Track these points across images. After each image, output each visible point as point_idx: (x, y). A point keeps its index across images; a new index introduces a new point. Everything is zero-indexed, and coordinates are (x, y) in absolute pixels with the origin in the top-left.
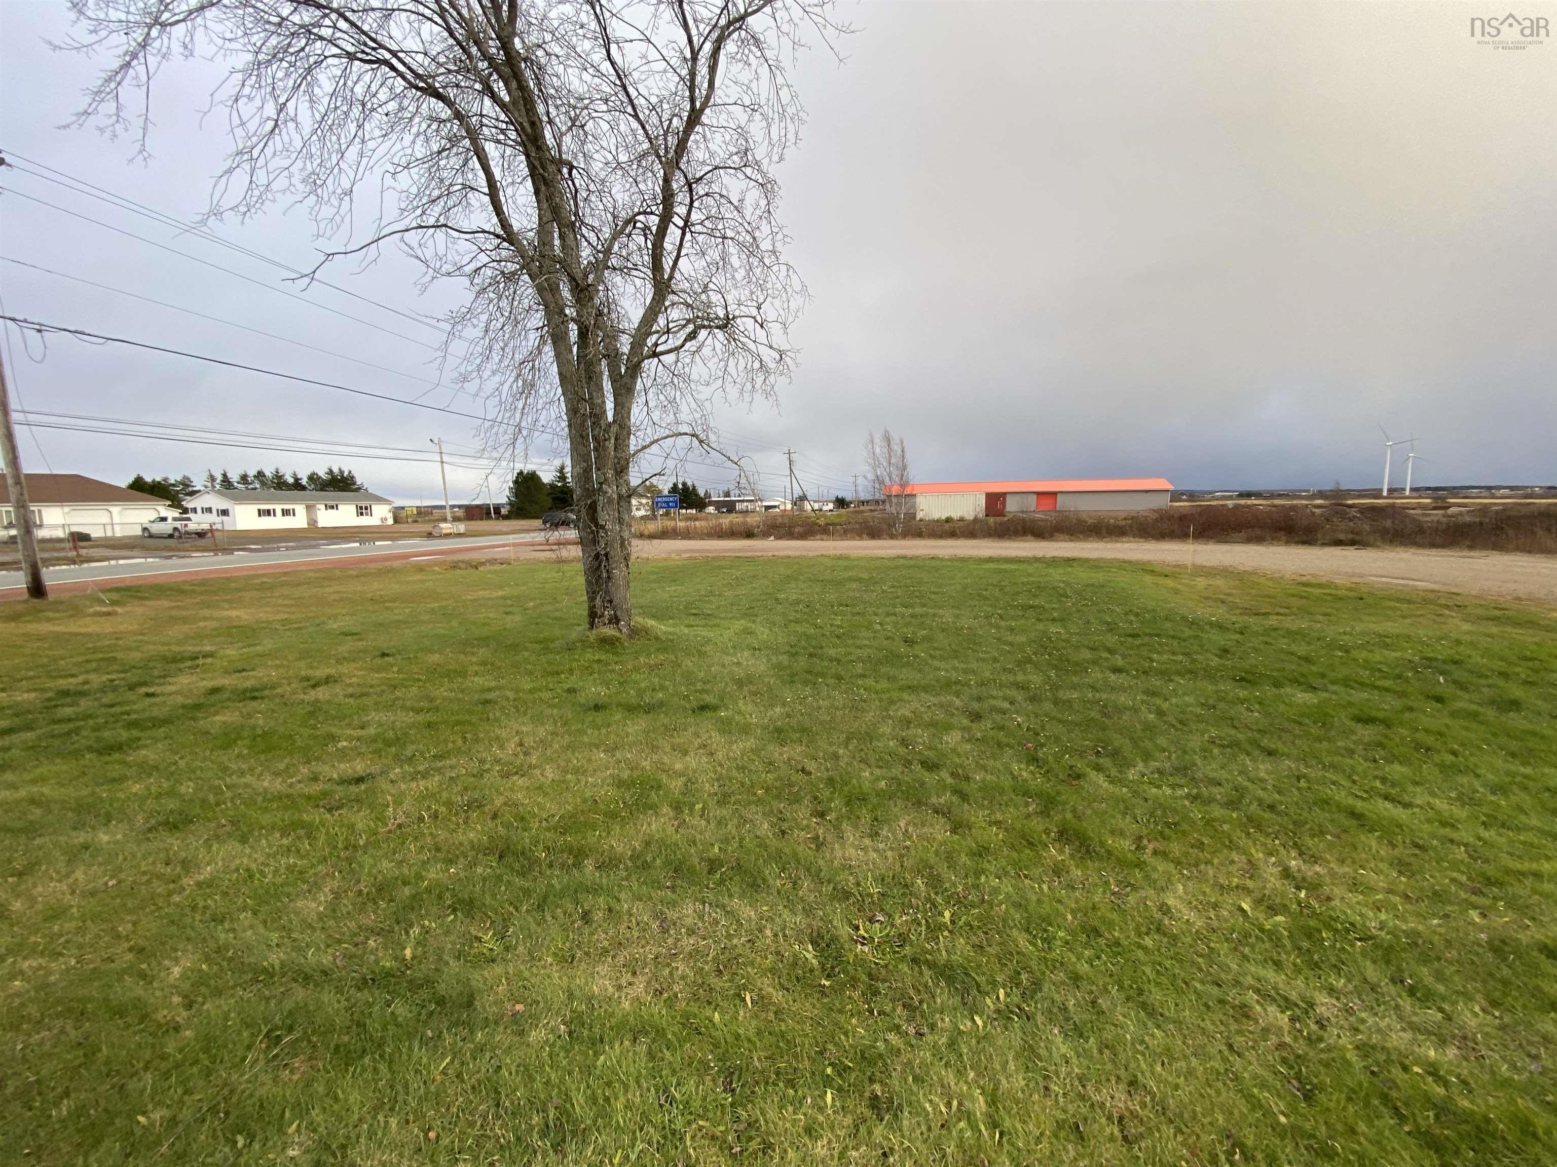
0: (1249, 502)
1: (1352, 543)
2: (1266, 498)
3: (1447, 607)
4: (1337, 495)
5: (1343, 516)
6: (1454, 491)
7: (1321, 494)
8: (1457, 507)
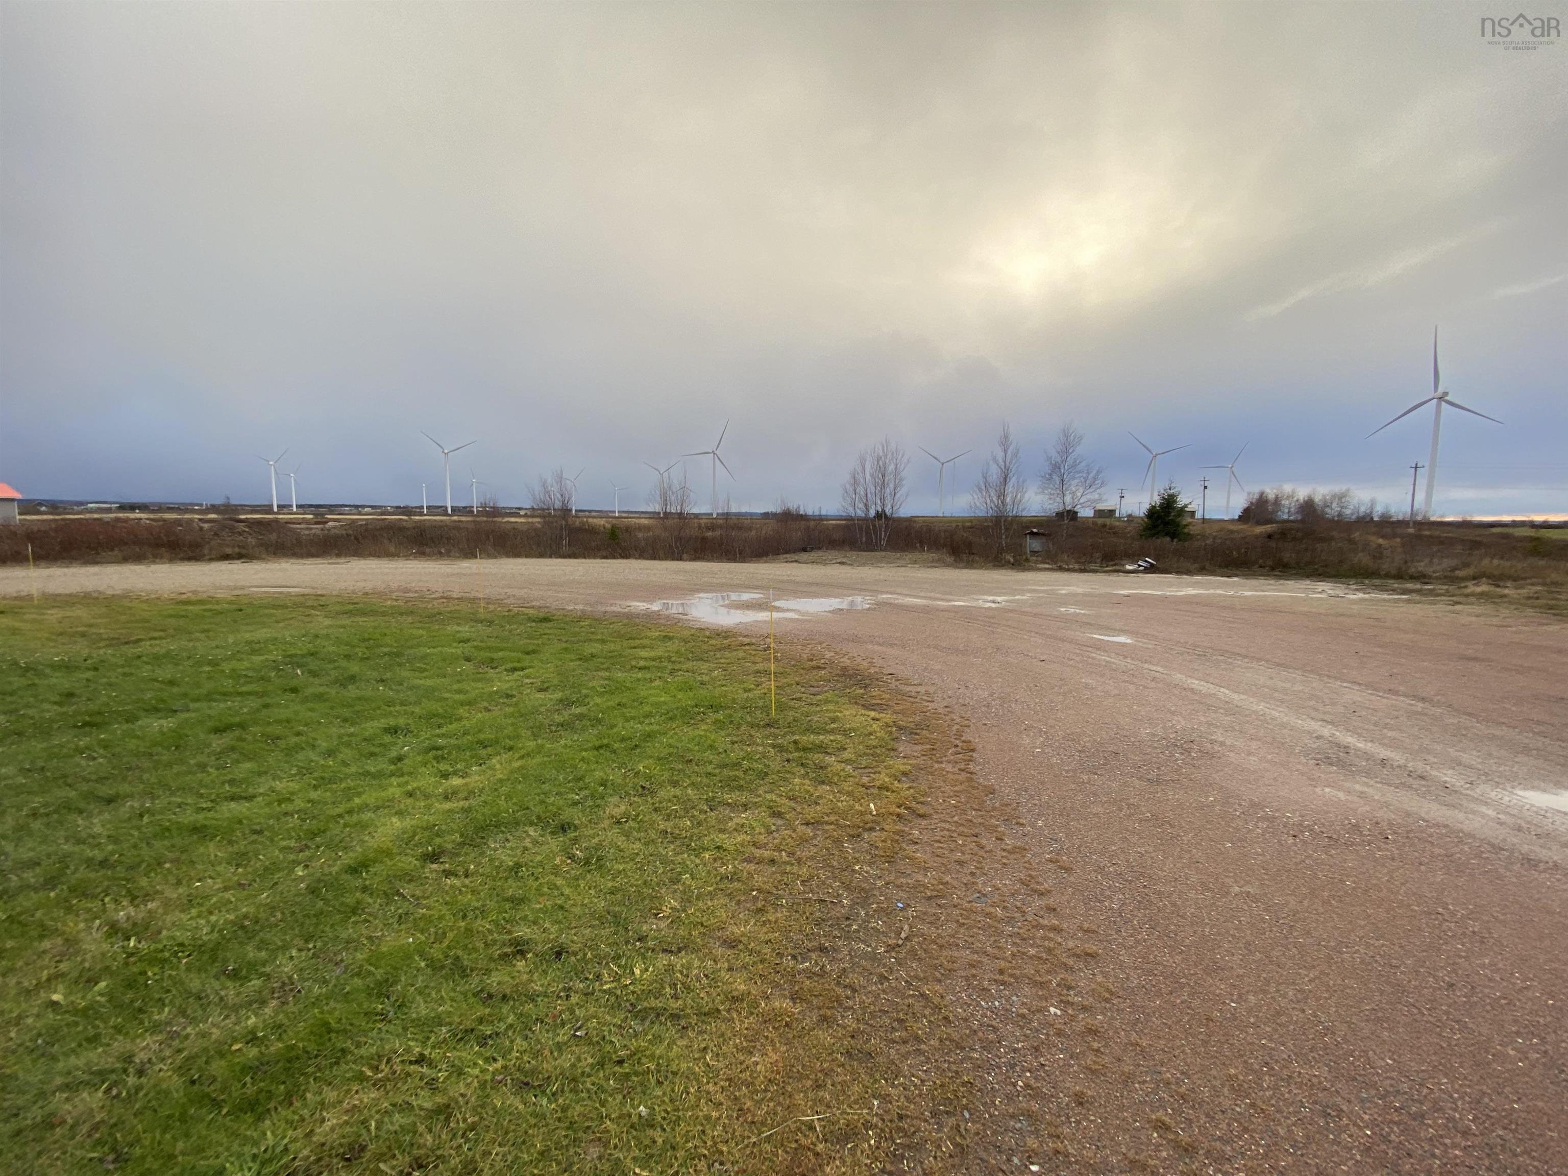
0: (132, 516)
1: (240, 557)
2: (153, 511)
3: (313, 607)
4: (228, 510)
5: (232, 529)
6: (331, 508)
7: (214, 508)
8: (334, 521)
